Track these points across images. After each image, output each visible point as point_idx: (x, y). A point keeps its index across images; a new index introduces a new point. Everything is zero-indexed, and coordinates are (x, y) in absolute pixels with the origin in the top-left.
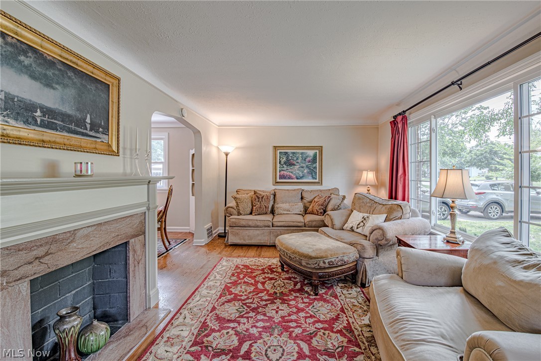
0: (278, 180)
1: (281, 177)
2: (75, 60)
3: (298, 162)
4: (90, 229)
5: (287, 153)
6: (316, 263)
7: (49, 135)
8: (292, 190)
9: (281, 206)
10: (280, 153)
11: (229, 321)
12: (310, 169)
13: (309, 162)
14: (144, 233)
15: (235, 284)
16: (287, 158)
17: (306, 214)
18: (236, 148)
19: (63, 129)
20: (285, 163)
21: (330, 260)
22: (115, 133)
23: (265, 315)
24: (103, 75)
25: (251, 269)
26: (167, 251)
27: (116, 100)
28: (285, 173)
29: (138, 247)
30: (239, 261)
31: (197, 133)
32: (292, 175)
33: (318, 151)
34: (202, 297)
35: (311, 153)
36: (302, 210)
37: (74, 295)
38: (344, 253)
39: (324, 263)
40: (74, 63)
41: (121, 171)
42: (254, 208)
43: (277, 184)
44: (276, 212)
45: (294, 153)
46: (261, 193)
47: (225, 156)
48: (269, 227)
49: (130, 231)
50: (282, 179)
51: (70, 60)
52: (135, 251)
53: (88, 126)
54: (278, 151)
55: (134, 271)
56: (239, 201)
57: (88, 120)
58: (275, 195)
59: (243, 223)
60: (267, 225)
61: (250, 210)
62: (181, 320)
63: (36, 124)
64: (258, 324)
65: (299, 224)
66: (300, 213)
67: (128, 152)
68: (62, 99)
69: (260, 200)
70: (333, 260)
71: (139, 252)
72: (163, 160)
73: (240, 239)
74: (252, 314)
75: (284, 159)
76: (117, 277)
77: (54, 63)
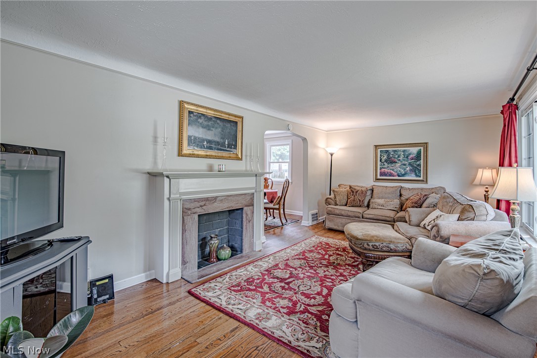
0: (379, 177)
1: (382, 174)
2: (220, 114)
3: (399, 160)
4: (223, 198)
5: (388, 151)
6: (361, 244)
7: (210, 152)
8: (391, 187)
9: (377, 201)
10: (381, 151)
11: (292, 267)
12: (412, 166)
13: (412, 159)
14: (253, 205)
15: (311, 251)
16: (388, 156)
17: (401, 211)
18: (340, 149)
19: (215, 149)
20: (386, 161)
21: (374, 244)
22: (240, 147)
23: (315, 271)
24: (234, 118)
25: (330, 246)
26: (283, 225)
27: (240, 129)
28: (386, 170)
29: (249, 213)
30: (324, 240)
31: (304, 140)
32: (394, 173)
33: (422, 148)
34: (285, 253)
35: (414, 150)
36: (398, 206)
37: (219, 231)
38: (391, 242)
39: (368, 245)
40: (220, 116)
41: (244, 169)
42: (349, 200)
43: (377, 181)
44: (371, 206)
45: (395, 151)
46: (356, 188)
47: (330, 156)
48: (359, 217)
49: (245, 203)
50: (383, 176)
51: (218, 115)
52: (247, 214)
53: (226, 146)
54: (379, 150)
55: (246, 225)
56: (336, 194)
57: (226, 143)
58: (373, 191)
59: (337, 212)
60: (357, 215)
61: (346, 202)
62: (267, 260)
63: (204, 148)
64: (306, 274)
65: (388, 219)
66: (395, 209)
67: (248, 158)
68: (215, 134)
69: (355, 194)
70: (377, 244)
71: (250, 216)
72: (288, 161)
73: (335, 225)
74: (308, 268)
75: (385, 157)
76: (238, 227)
77: (211, 118)
